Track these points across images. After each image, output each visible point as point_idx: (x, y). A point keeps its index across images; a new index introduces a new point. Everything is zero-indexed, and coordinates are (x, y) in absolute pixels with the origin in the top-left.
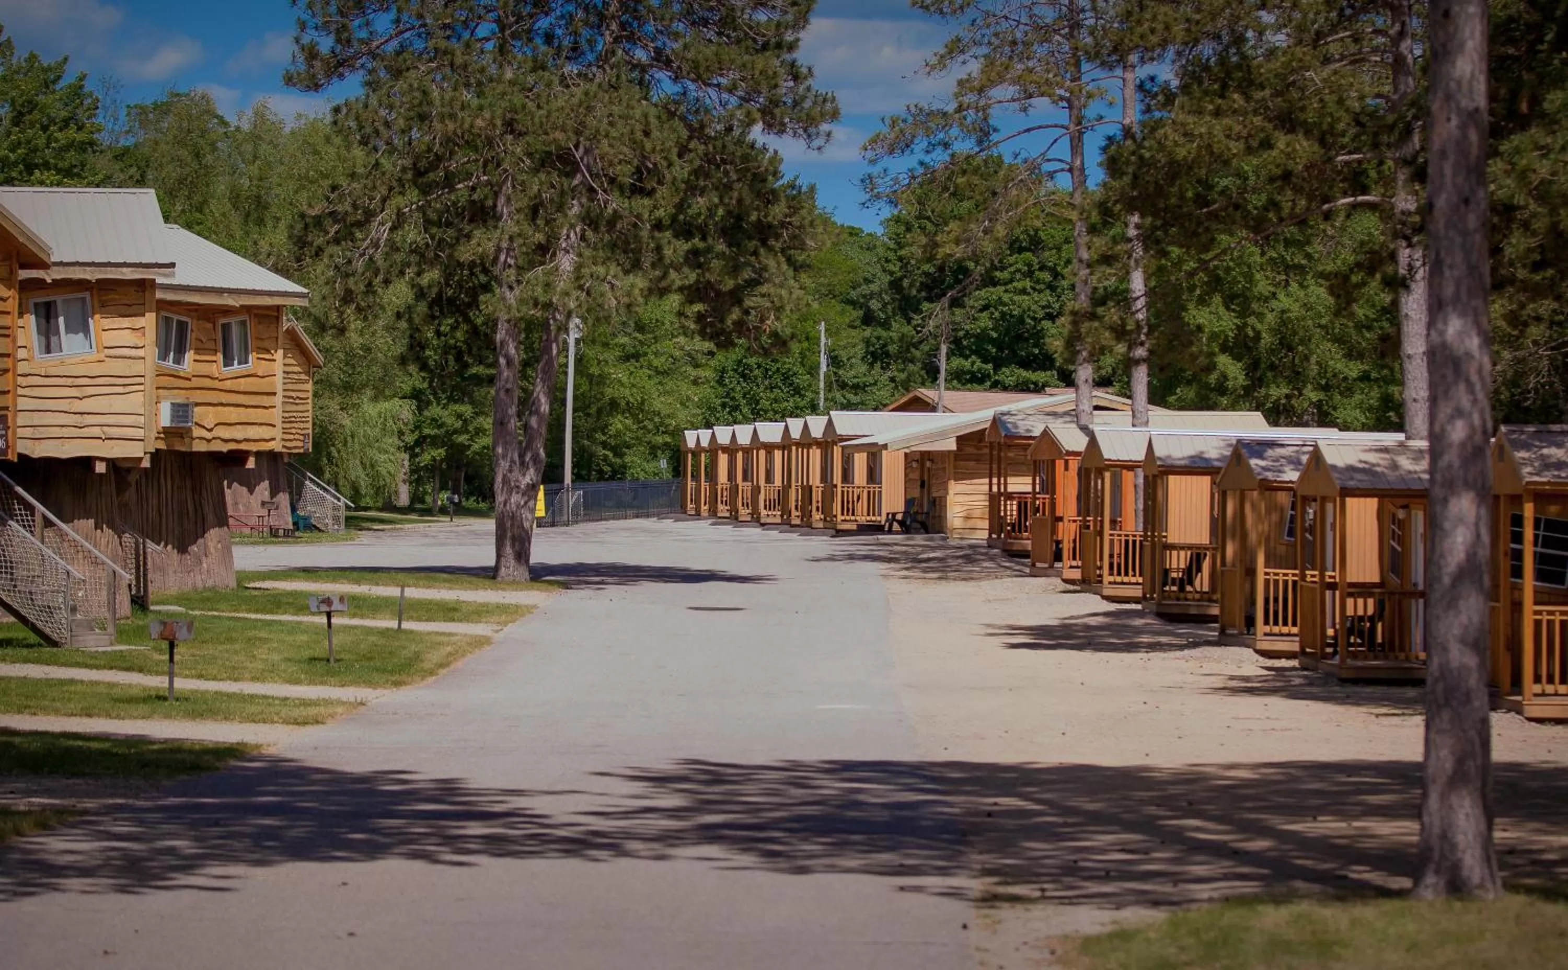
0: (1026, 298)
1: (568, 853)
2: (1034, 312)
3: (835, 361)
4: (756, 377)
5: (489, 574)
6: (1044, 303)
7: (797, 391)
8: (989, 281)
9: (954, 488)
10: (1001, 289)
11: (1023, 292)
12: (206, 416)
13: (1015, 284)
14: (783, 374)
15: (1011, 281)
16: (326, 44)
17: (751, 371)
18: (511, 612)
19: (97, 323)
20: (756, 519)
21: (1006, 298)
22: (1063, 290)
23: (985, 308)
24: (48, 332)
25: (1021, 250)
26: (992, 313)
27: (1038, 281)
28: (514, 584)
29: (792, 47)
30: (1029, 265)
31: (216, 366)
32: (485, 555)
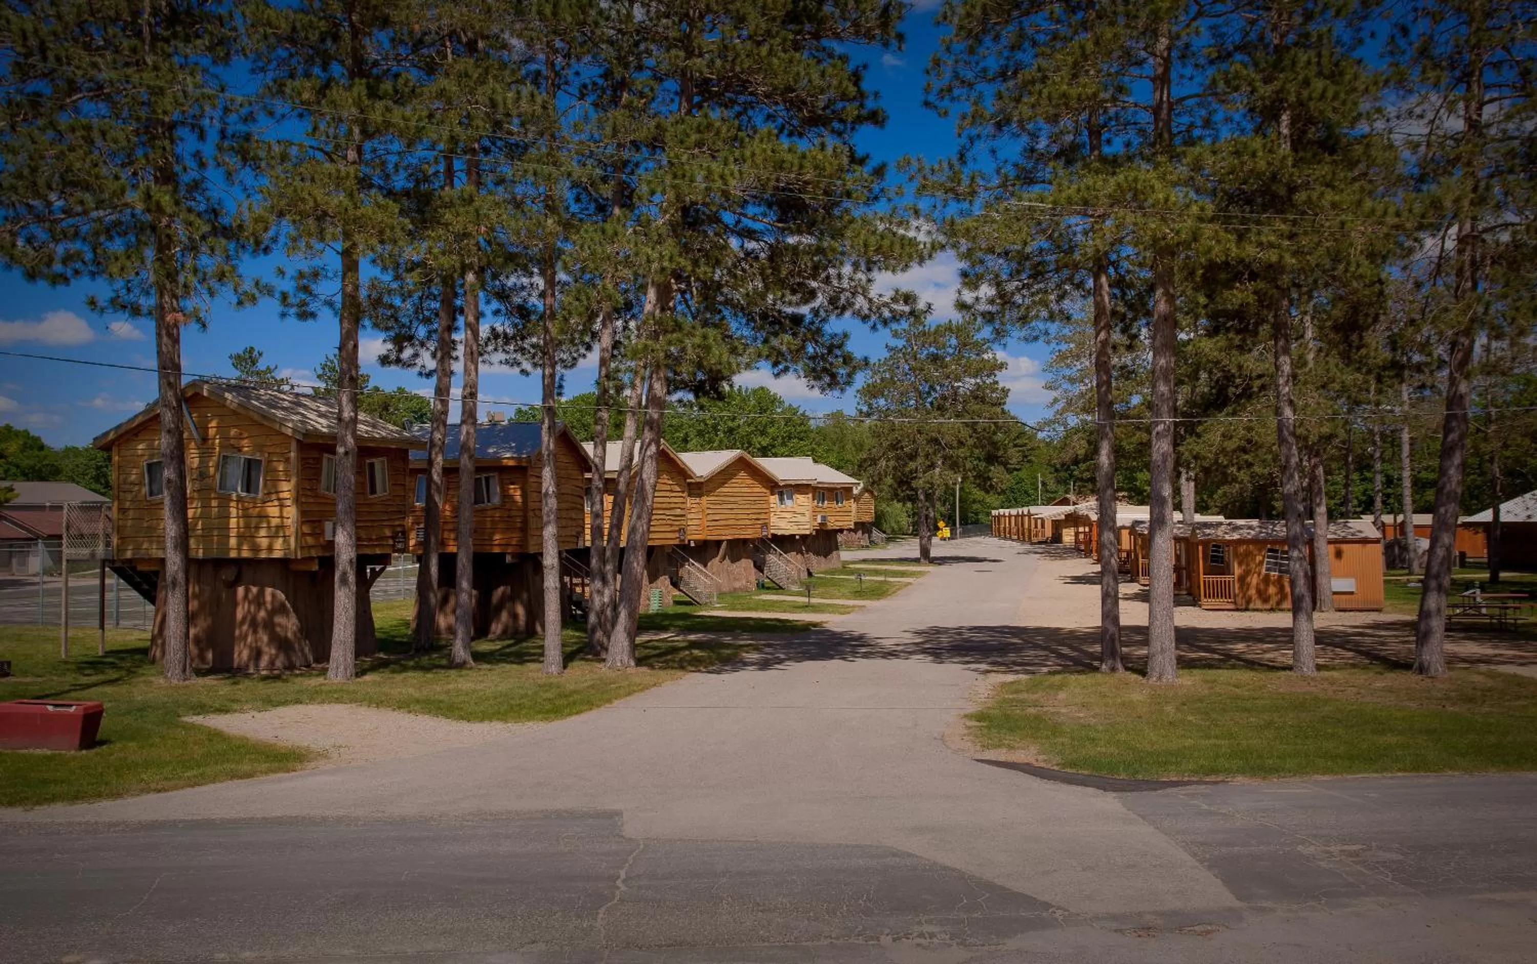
1: (883, 657)
3: (1044, 484)
5: (916, 561)
7: (1029, 496)
9: (1064, 531)
12: (832, 519)
16: (865, 409)
18: (921, 573)
19: (796, 496)
20: (1011, 539)
24: (781, 500)
28: (925, 565)
29: (1004, 403)
31: (834, 504)
32: (917, 554)
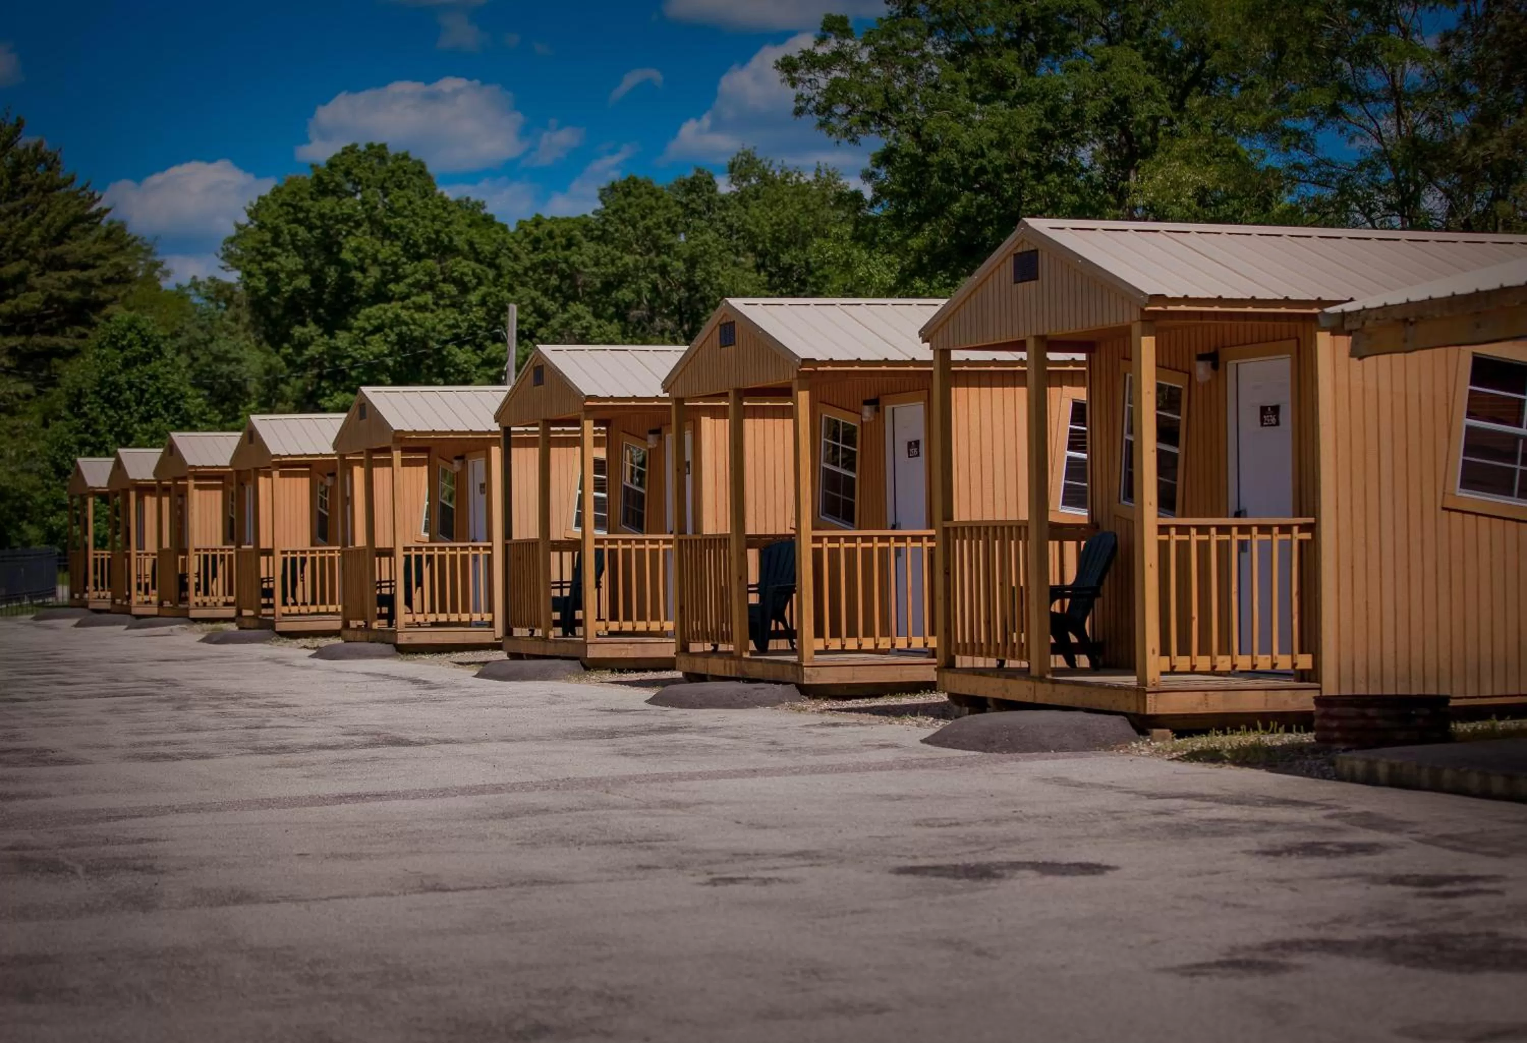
0: (428, 315)
2: (440, 333)
4: (127, 401)
6: (452, 322)
8: (379, 295)
10: (396, 305)
11: (422, 308)
13: (413, 299)
14: (166, 397)
15: (407, 296)
17: (121, 393)
21: (404, 314)
22: (471, 306)
23: (378, 329)
25: (419, 257)
26: (387, 336)
27: (441, 296)
30: (431, 275)
